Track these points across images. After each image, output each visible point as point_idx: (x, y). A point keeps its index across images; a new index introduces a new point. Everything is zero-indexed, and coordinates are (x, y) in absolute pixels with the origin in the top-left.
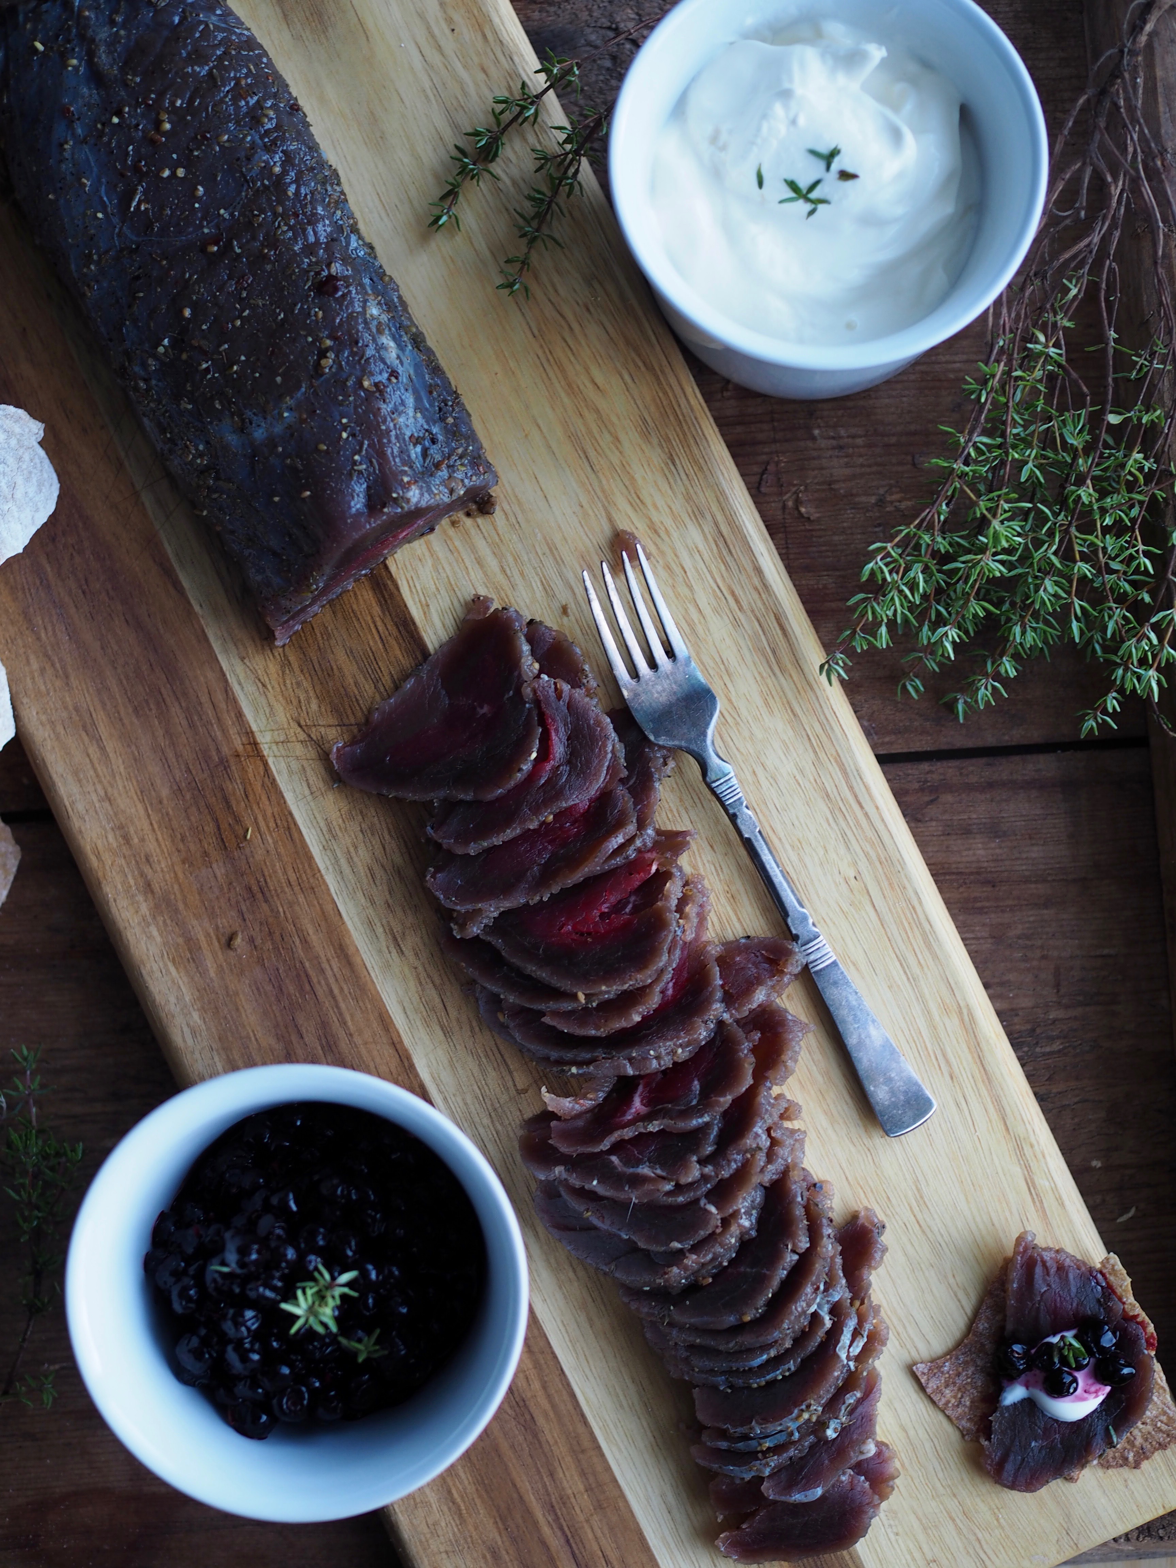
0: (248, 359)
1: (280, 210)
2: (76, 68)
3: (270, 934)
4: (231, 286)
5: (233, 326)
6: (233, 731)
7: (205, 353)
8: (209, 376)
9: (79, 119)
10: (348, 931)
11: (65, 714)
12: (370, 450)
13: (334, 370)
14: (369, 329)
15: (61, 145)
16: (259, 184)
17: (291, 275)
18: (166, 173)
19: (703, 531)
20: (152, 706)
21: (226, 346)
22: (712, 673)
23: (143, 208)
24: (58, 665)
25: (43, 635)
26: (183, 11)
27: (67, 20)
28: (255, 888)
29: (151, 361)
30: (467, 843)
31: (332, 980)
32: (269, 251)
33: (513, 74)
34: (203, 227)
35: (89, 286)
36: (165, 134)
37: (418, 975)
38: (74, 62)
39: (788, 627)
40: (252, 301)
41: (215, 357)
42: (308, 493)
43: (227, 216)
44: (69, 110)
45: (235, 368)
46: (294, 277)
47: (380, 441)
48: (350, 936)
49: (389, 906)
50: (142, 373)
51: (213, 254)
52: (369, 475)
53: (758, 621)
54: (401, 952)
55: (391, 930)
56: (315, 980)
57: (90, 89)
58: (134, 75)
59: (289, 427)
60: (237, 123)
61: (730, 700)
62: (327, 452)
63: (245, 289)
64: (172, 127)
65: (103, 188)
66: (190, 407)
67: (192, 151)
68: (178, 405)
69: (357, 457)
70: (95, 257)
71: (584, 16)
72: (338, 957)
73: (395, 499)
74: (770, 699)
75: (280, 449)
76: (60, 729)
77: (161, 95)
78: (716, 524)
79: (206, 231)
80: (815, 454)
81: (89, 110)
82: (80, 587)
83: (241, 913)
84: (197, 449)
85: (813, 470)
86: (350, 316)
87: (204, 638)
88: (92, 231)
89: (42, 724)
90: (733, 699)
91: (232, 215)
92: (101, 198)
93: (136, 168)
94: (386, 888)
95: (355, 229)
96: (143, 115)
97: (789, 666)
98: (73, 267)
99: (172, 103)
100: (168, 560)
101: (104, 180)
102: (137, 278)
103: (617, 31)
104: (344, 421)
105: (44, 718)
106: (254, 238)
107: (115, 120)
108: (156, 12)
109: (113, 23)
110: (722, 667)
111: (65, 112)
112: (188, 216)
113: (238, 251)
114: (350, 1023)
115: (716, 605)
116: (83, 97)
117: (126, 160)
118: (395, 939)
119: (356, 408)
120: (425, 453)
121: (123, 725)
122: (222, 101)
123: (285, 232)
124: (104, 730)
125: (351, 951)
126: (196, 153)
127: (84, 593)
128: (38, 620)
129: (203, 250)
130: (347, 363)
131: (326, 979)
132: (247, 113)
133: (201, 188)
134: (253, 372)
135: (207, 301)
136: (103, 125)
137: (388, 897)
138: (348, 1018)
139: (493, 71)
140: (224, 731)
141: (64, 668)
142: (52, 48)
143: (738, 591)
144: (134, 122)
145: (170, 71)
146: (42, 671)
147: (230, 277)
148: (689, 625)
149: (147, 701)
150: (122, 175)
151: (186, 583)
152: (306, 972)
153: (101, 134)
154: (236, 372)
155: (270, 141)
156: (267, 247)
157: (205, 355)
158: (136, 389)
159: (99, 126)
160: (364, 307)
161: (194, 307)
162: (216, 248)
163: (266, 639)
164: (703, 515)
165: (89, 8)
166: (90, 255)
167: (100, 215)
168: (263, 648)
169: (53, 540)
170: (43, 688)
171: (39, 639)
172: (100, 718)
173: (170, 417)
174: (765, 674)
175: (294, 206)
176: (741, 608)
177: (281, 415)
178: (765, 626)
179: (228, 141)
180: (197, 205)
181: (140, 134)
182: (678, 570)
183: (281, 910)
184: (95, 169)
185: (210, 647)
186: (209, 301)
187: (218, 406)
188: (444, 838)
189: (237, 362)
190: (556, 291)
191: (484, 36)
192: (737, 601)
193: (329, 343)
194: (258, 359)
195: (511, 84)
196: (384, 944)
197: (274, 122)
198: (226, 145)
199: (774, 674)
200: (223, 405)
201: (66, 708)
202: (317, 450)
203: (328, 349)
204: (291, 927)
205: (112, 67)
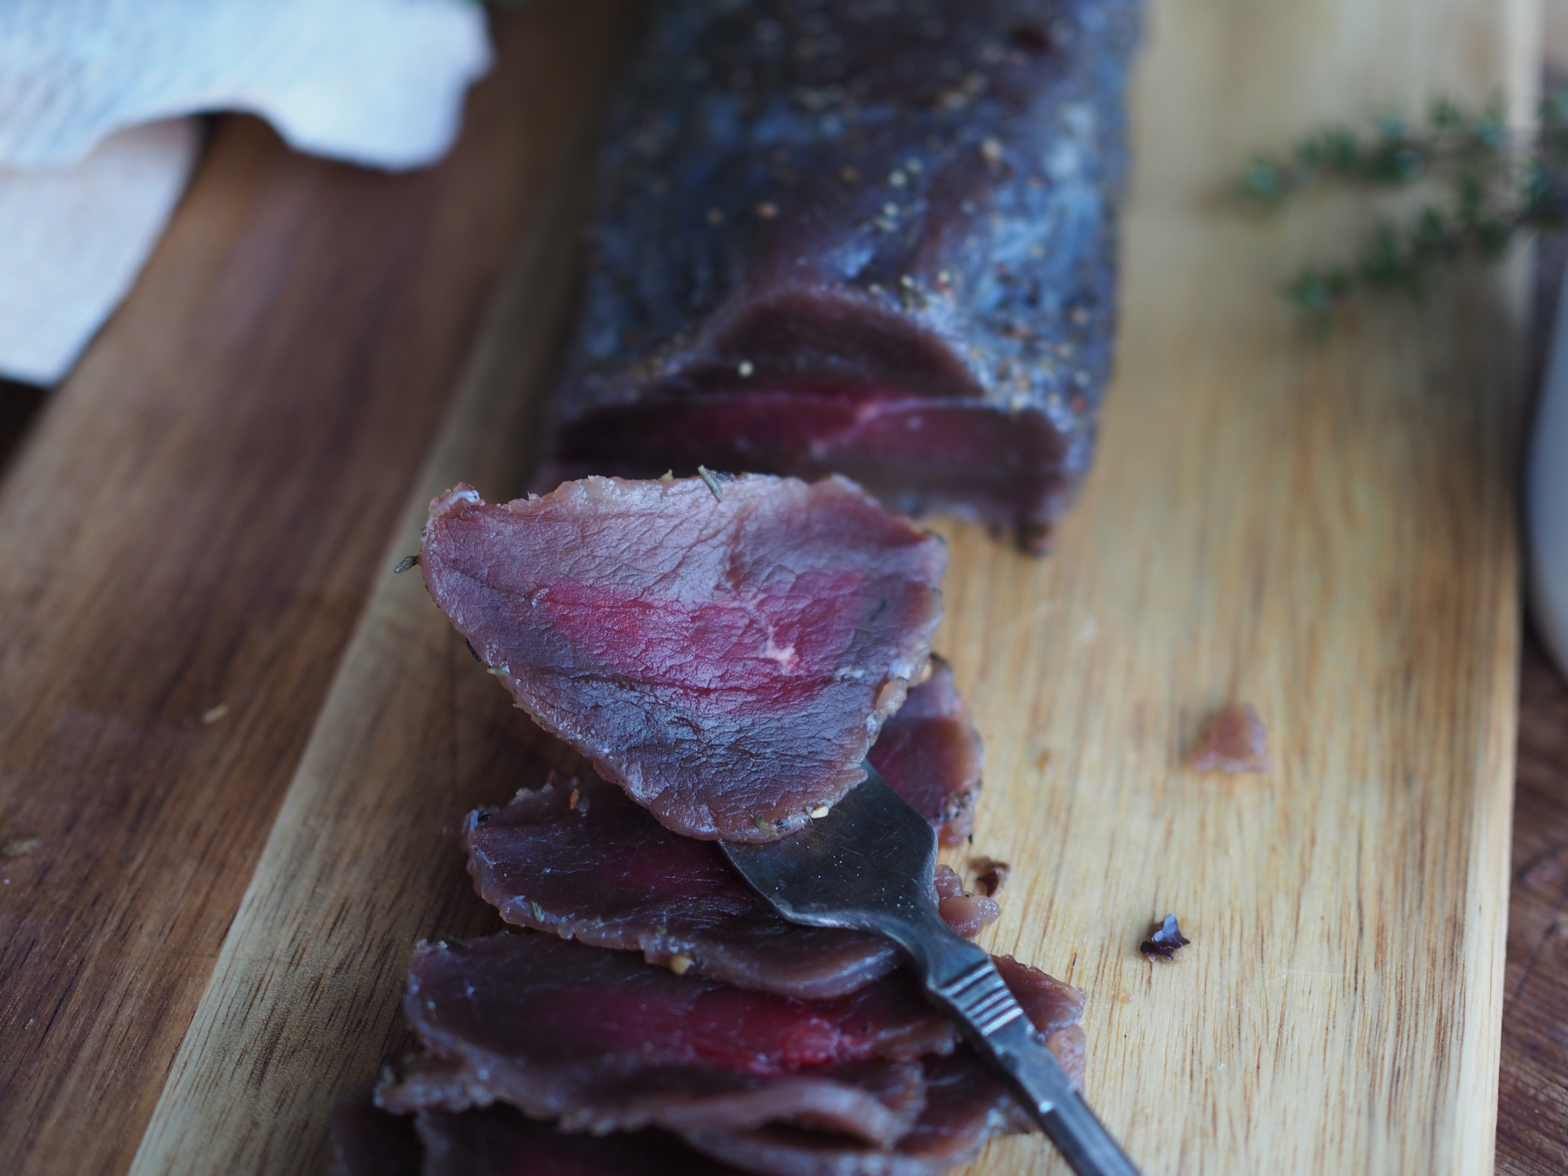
3: (85, 881)
10: (208, 972)
22: (1245, 1028)
28: (137, 797)
30: (512, 890)
31: (97, 1030)
37: (244, 1142)
39: (1454, 1051)
48: (203, 985)
49: (315, 988)
53: (1400, 1006)
54: (258, 1078)
55: (280, 1028)
56: (72, 1007)
61: (1247, 1100)
72: (148, 1001)
74: (1331, 1154)
78: (1424, 811)
83: (73, 819)
90: (1256, 1103)
94: (340, 954)
97: (1411, 1121)
110: (1274, 1034)
114: (50, 1125)
115: (1334, 930)
118: (271, 1048)
125: (179, 1009)
131: (91, 1020)
137: (330, 972)
138: (57, 1112)
140: (331, 559)
143: (1394, 935)
152: (72, 983)
164: (1408, 780)
174: (1350, 1103)
176: (1380, 964)
178: (1409, 1023)
183: (139, 859)
188: (484, 848)
192: (1381, 948)
196: (245, 1039)
199: (1371, 1115)
204: (124, 897)
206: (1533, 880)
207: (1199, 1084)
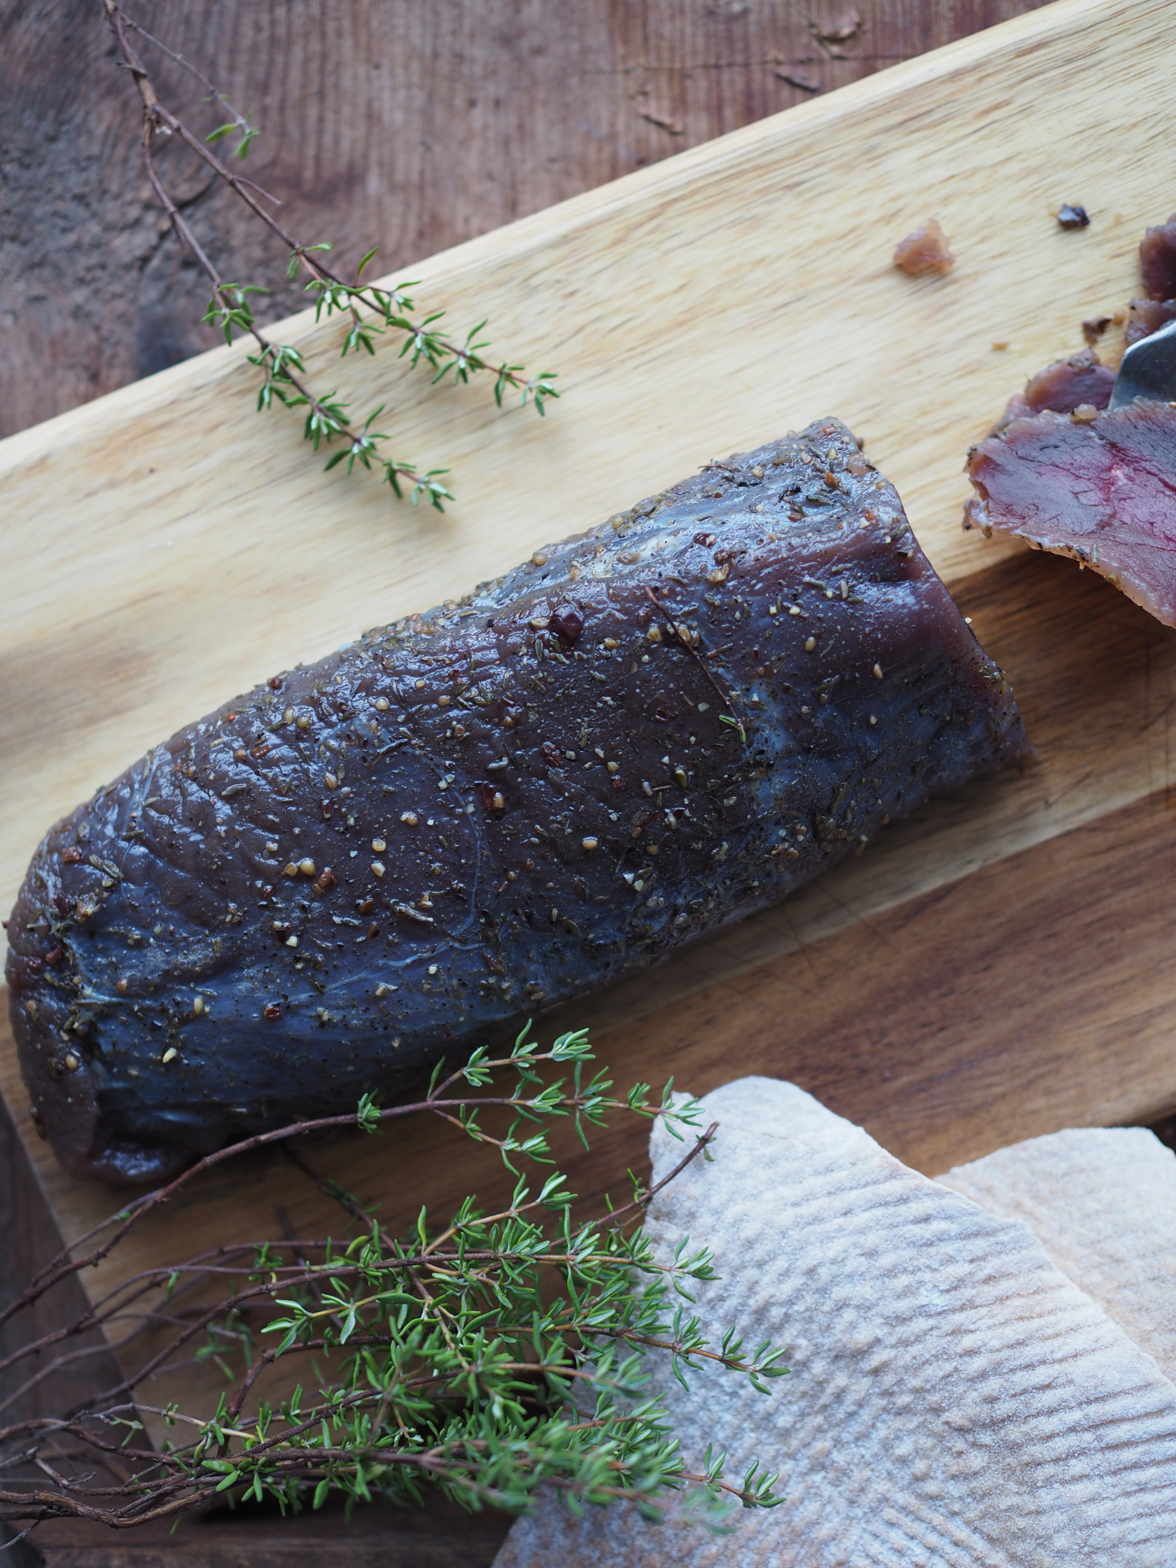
0: (669, 754)
1: (444, 698)
2: (208, 999)
4: (557, 774)
5: (617, 772)
6: (1148, 823)
7: (653, 817)
8: (687, 813)
9: (285, 997)
11: (1112, 1061)
12: (819, 574)
13: (695, 624)
14: (631, 573)
15: (323, 1024)
16: (403, 729)
17: (546, 683)
18: (379, 867)
19: (896, 149)
20: (1107, 936)
21: (646, 784)
22: (1095, 148)
23: (429, 904)
24: (1043, 1069)
25: (998, 1090)
26: (128, 839)
27: (131, 1013)
29: (651, 903)
32: (509, 714)
33: (222, 386)
34: (464, 813)
35: (530, 993)
36: (319, 868)
38: (198, 1002)
40: (582, 743)
41: (659, 801)
42: (877, 667)
43: (450, 777)
44: (272, 1011)
45: (680, 771)
46: (551, 680)
47: (805, 560)
50: (664, 919)
51: (506, 799)
52: (855, 578)
53: (1025, 79)
57: (240, 980)
58: (227, 911)
59: (773, 694)
60: (307, 759)
61: (1134, 126)
62: (817, 637)
63: (562, 753)
64: (310, 855)
65: (391, 963)
66: (725, 845)
67: (348, 828)
68: (720, 864)
69: (829, 593)
70: (492, 980)
71: (120, 305)
73: (895, 539)
74: (1135, 70)
75: (805, 709)
76: (1133, 1068)
77: (258, 871)
78: (887, 130)
79: (471, 809)
80: (767, 12)
81: (273, 982)
82: (933, 1034)
84: (784, 840)
85: (788, 15)
86: (613, 598)
87: (1016, 860)
88: (455, 982)
89: (1124, 1094)
90: (1134, 120)
91: (448, 770)
92: (408, 966)
93: (366, 913)
95: (466, 602)
96: (287, 900)
97: (1089, 42)
98: (500, 1016)
99: (272, 855)
100: (901, 907)
101: (381, 962)
102: (529, 917)
103: (145, 260)
104: (773, 610)
105: (1115, 1092)
106: (487, 737)
107: (293, 941)
108: (126, 879)
109: (140, 945)
110: (1087, 133)
111: (271, 1019)
112: (446, 837)
113: (505, 761)
115: (1000, 137)
116: (253, 990)
117: (354, 927)
119: (753, 593)
120: (812, 502)
121: (1131, 978)
122: (272, 782)
123: (481, 692)
124: (1139, 1007)
126: (352, 821)
127: (942, 1029)
128: (978, 1097)
129: (497, 814)
130: (685, 603)
132: (290, 746)
133: (404, 817)
134: (688, 745)
135: (576, 812)
136: (298, 960)
139: (215, 415)
140: (1145, 836)
141: (1047, 1061)
142: (172, 1036)
143: (983, 105)
144: (297, 914)
145: (222, 858)
146: (1049, 1092)
147: (544, 776)
148: (1027, 176)
149: (1101, 944)
150: (376, 933)
151: (935, 883)
153: (311, 963)
154: (686, 772)
155: (336, 712)
156: (502, 719)
157: (658, 815)
158: (683, 929)
159: (299, 966)
160: (600, 581)
161: (581, 832)
162: (498, 795)
163: (1021, 770)
164: (874, 148)
165: (115, 980)
166: (488, 988)
167: (433, 969)
168: (1035, 776)
169: (864, 1071)
170: (1073, 1093)
171: (1003, 1096)
172: (1118, 1012)
173: (731, 880)
174: (1100, 76)
175: (441, 679)
176: (1006, 103)
177: (755, 706)
178: (1033, 70)
179: (335, 773)
180: (431, 822)
181: (316, 905)
182: (951, 187)
184: (363, 975)
185: (1028, 851)
186: (577, 807)
187: (733, 800)
189: (672, 767)
190: (542, 338)
191: (164, 426)
192: (996, 107)
193: (654, 629)
194: (669, 737)
195: (235, 389)
197: (305, 708)
198: (341, 775)
199: (1101, 62)
200: (732, 793)
201: (1102, 1060)
202: (812, 652)
203: (664, 633)
205: (211, 945)
206: (814, 83)
207: (1141, 154)
